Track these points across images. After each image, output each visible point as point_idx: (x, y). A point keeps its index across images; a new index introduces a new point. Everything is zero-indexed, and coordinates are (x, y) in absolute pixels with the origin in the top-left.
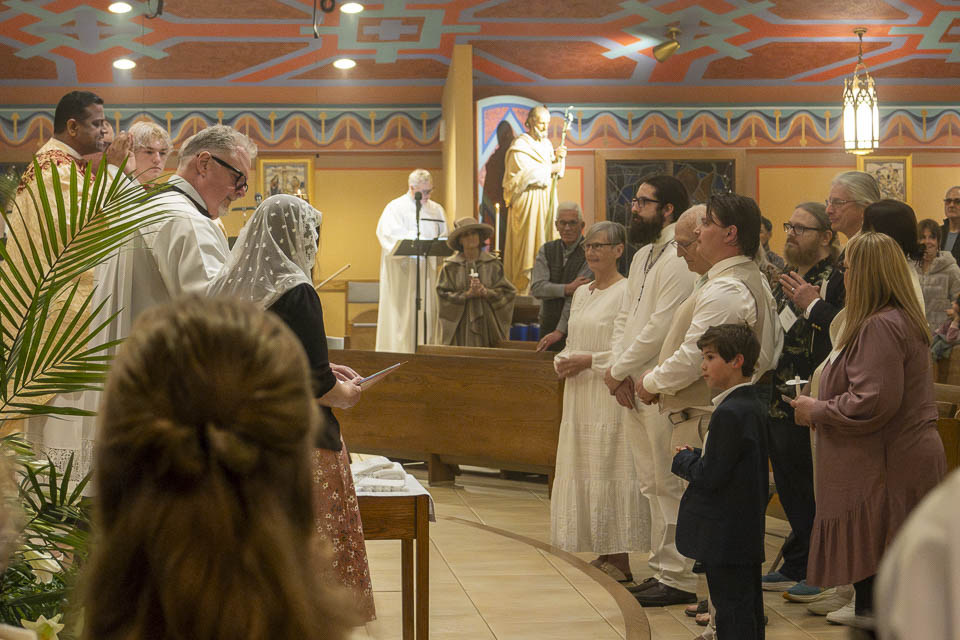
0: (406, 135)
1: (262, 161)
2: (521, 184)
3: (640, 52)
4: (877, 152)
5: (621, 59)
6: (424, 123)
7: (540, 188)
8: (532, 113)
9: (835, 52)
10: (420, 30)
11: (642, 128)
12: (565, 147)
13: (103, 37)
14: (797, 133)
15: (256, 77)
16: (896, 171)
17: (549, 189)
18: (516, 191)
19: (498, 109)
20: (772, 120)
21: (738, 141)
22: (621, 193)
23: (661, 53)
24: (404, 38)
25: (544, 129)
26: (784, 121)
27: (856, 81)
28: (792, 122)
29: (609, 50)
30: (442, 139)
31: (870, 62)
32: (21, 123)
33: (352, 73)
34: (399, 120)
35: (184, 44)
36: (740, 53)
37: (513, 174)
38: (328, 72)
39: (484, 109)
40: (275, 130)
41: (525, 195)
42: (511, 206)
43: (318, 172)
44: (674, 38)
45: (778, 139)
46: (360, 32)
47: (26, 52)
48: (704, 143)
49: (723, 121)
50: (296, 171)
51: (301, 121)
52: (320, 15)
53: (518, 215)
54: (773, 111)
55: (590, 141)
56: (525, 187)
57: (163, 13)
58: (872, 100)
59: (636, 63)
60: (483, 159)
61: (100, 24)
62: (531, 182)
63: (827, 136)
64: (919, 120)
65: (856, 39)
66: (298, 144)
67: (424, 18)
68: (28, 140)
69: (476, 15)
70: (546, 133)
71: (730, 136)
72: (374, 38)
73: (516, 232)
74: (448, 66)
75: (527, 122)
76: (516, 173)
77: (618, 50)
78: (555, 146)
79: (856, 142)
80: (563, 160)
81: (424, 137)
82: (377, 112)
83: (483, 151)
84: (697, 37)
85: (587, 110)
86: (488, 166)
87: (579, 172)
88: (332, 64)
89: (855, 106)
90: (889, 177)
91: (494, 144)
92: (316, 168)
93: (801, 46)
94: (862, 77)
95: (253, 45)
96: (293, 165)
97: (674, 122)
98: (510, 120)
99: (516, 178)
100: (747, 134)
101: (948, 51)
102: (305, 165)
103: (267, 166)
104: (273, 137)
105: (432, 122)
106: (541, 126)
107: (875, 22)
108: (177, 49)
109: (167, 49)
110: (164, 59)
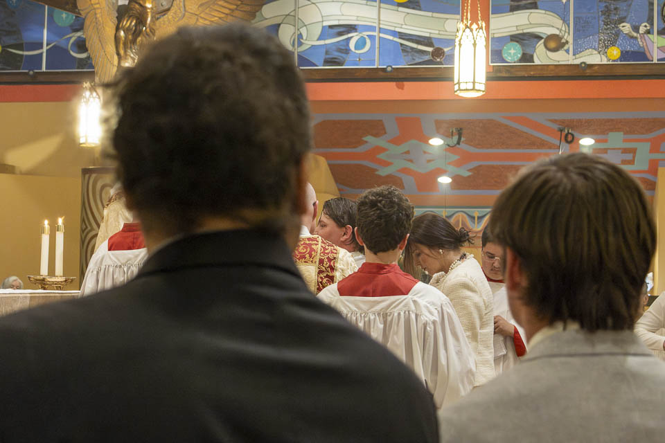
10: (634, 157)
13: (429, 161)
35: (480, 166)
47: (383, 172)
52: (563, 143)
57: (461, 144)
61: (425, 152)
67: (636, 148)
74: (655, 182)
108: (476, 170)
109: (470, 170)
110: (469, 177)
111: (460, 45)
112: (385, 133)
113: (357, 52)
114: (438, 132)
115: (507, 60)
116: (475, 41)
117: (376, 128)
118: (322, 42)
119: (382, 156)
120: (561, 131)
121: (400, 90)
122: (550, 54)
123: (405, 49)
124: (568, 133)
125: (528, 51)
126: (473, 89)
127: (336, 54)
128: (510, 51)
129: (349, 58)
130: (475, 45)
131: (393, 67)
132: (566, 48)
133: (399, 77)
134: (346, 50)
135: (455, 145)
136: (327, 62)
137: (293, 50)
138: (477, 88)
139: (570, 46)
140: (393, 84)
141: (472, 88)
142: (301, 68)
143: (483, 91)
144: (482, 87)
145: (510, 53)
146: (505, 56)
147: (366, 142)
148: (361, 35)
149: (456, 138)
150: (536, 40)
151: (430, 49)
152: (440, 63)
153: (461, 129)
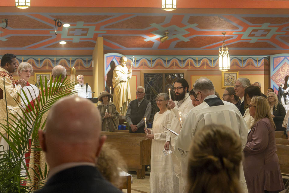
0: (81, 65)
1: (36, 73)
2: (118, 81)
3: (156, 39)
4: (229, 71)
5: (149, 41)
6: (87, 61)
7: (124, 82)
8: (121, 58)
9: (216, 39)
10: (87, 32)
11: (155, 63)
12: (132, 69)
14: (203, 64)
15: (35, 47)
16: (234, 76)
17: (127, 82)
18: (117, 83)
19: (111, 57)
20: (195, 61)
21: (185, 67)
22: (148, 83)
23: (162, 40)
24: (82, 35)
25: (125, 63)
26: (199, 61)
27: (223, 49)
28: (202, 61)
29: (146, 39)
30: (93, 66)
31: (227, 42)
33: (65, 46)
34: (80, 60)
35: (13, 36)
36: (186, 40)
37: (116, 78)
38: (58, 45)
39: (106, 57)
40: (40, 64)
41: (119, 84)
42: (115, 87)
44: (167, 35)
45: (197, 66)
46: (69, 32)
48: (174, 68)
49: (180, 61)
51: (48, 61)
52: (57, 27)
53: (117, 90)
54: (196, 58)
55: (139, 67)
56: (119, 82)
57: (8, 27)
58: (227, 54)
59: (154, 43)
60: (106, 72)
62: (121, 80)
63: (212, 65)
64: (241, 60)
65: (223, 35)
66: (47, 68)
67: (89, 29)
69: (105, 28)
70: (126, 65)
71: (182, 65)
72: (73, 35)
73: (116, 96)
74: (95, 44)
75: (120, 61)
76: (116, 77)
77: (148, 39)
78: (129, 69)
79: (223, 68)
80: (131, 73)
81: (87, 66)
82: (72, 58)
83: (106, 70)
84: (174, 35)
85: (138, 57)
86: (108, 75)
87: (135, 76)
88: (59, 43)
89: (223, 56)
90: (231, 78)
91: (109, 68)
93: (206, 38)
94: (225, 47)
95: (34, 36)
96: (46, 75)
97: (165, 61)
98: (114, 60)
99: (117, 79)
100: (188, 65)
101: (251, 40)
102: (49, 75)
103: (37, 75)
104: (39, 66)
105: (89, 61)
106: (124, 62)
107: (229, 30)
108: (10, 38)
110: (6, 41)
124: (59, 22)
143: (29, 6)
144: (29, 2)
149: (5, 24)
153: (7, 20)
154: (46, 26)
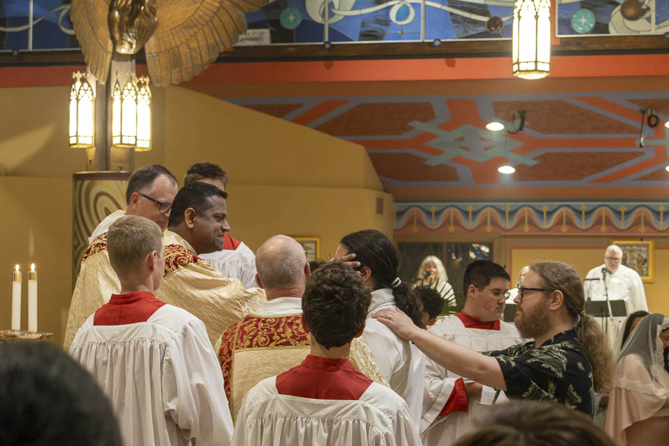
13: (486, 149)
15: (607, 179)
32: (438, 213)
35: (548, 153)
38: (663, 175)
40: (625, 219)
43: (657, 251)
47: (433, 161)
50: (640, 250)
51: (646, 212)
52: (647, 130)
57: (524, 128)
61: (482, 139)
66: (642, 230)
68: (442, 226)
88: (664, 169)
92: (656, 248)
95: (601, 154)
96: (638, 245)
102: (647, 246)
104: (623, 224)
108: (543, 157)
109: (536, 158)
110: (535, 166)
111: (519, 17)
112: (434, 117)
113: (399, 23)
114: (497, 116)
115: (577, 31)
116: (537, 13)
117: (425, 112)
118: (357, 12)
119: (432, 144)
120: (643, 112)
121: (451, 69)
122: (629, 23)
123: (456, 20)
124: (652, 115)
125: (602, 20)
126: (536, 70)
127: (374, 26)
128: (580, 20)
129: (390, 31)
130: (537, 17)
131: (442, 40)
132: (647, 15)
133: (448, 52)
134: (386, 21)
135: (517, 131)
136: (364, 36)
137: (323, 23)
138: (538, 68)
139: (652, 13)
140: (442, 61)
141: (534, 68)
142: (333, 43)
143: (547, 72)
144: (547, 67)
145: (581, 23)
146: (574, 25)
147: (412, 128)
148: (403, 3)
149: (518, 122)
150: (611, 6)
151: (486, 19)
152: (498, 36)
153: (524, 112)
154: (621, 128)
